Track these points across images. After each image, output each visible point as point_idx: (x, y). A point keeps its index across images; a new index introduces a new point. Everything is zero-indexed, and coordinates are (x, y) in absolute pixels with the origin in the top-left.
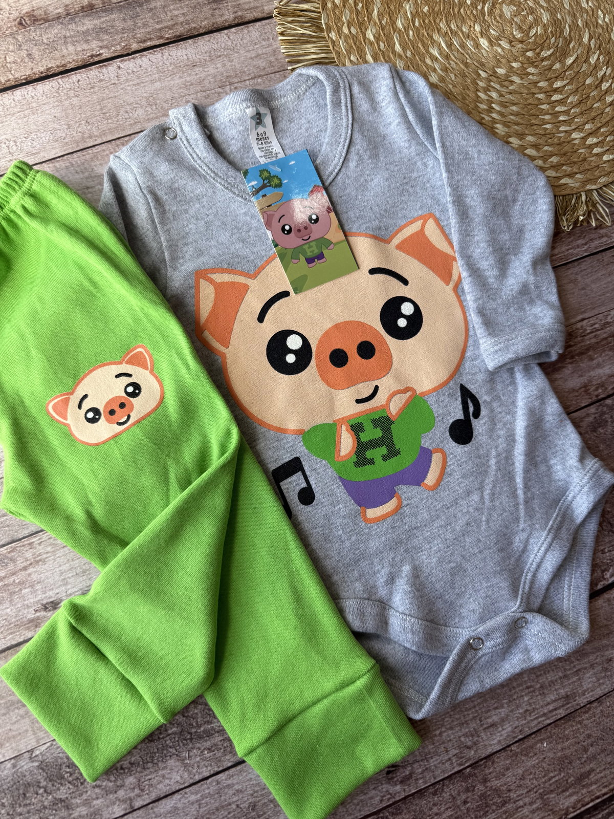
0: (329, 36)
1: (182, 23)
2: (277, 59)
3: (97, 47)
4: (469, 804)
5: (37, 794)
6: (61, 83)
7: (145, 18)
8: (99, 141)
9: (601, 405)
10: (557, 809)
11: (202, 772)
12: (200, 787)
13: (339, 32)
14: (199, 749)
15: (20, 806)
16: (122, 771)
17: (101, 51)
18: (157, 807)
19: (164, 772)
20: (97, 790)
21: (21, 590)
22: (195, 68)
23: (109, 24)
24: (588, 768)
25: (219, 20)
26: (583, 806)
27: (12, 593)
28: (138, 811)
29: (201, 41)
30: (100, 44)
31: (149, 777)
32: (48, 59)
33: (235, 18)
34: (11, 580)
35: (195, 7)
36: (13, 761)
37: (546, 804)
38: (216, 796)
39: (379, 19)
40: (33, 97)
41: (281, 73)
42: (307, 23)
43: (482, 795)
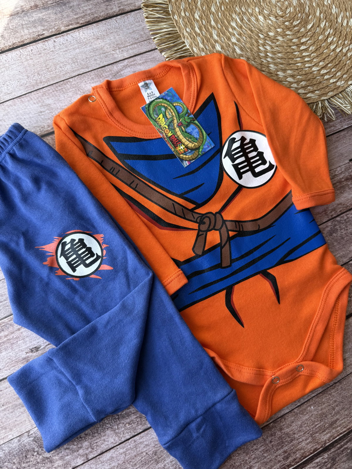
0: (173, 18)
1: (89, 14)
2: (144, 33)
3: (41, 30)
4: (273, 443)
5: (33, 455)
6: (22, 52)
7: (68, 12)
8: (46, 85)
9: (334, 221)
10: (320, 442)
11: (126, 436)
12: (125, 444)
13: (179, 15)
14: (123, 423)
15: (24, 463)
16: (81, 439)
17: (44, 32)
18: (101, 457)
19: (104, 438)
20: (67, 451)
21: (17, 341)
22: (98, 40)
23: (47, 16)
24: (335, 418)
25: (111, 12)
26: (334, 439)
27: (12, 344)
28: (91, 461)
29: (101, 24)
30: (43, 28)
31: (96, 441)
32: (13, 38)
33: (120, 10)
34: (11, 336)
35: (96, 5)
36: (18, 438)
37: (314, 439)
38: (134, 449)
39: (201, 7)
40: (6, 61)
41: (147, 41)
42: (161, 11)
43: (280, 437)
